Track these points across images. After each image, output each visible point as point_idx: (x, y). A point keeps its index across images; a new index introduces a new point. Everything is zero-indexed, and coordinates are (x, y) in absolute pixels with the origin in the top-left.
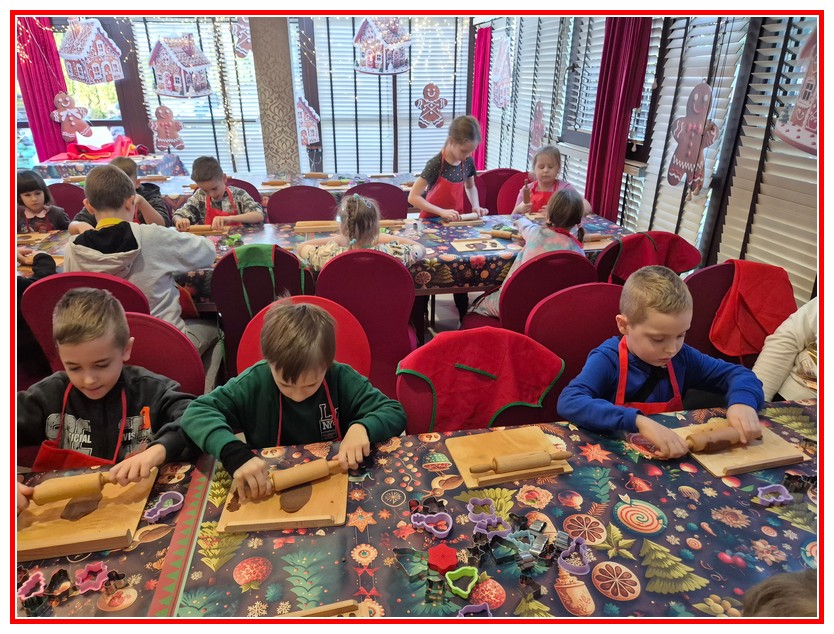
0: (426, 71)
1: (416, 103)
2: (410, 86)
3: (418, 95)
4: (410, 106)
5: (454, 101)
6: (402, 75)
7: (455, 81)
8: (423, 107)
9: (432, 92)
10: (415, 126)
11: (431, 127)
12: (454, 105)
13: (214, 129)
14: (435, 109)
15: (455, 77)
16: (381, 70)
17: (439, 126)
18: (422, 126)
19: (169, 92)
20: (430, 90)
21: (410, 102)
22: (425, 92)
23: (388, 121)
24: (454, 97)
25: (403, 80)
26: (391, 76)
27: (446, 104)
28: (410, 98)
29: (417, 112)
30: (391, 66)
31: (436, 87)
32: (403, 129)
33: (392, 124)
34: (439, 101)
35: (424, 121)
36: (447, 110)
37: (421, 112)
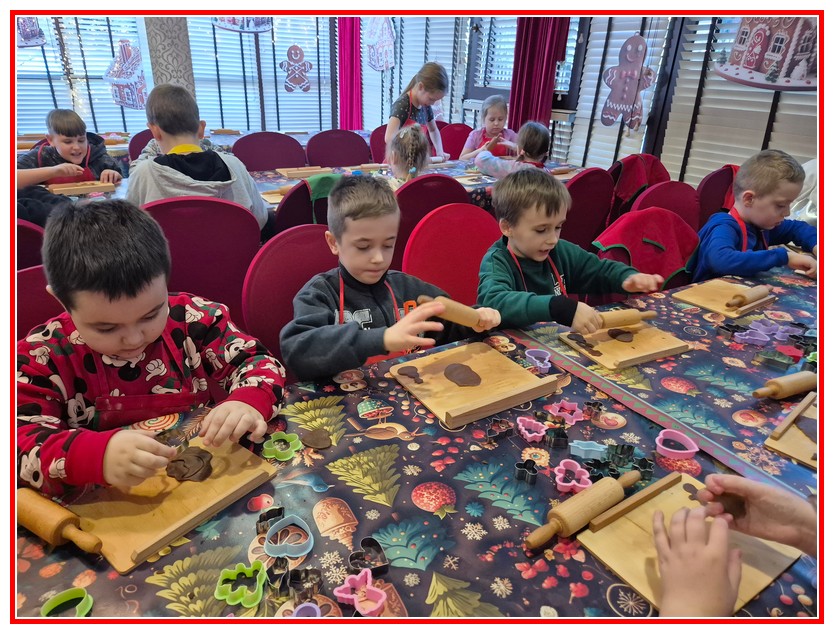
0: (289, 31)
1: (281, 65)
2: (274, 46)
3: (282, 57)
4: (275, 68)
5: (319, 65)
6: (264, 34)
7: (318, 44)
8: (288, 70)
9: (296, 55)
10: (282, 90)
11: (298, 90)
12: (319, 69)
13: (51, 86)
14: (301, 72)
15: (318, 40)
16: (242, 27)
17: (306, 90)
18: (289, 90)
20: (294, 52)
21: (275, 63)
22: (289, 54)
23: (253, 83)
24: (319, 61)
25: (265, 39)
26: (253, 35)
27: (311, 68)
28: (274, 59)
29: (282, 74)
30: (252, 24)
31: (301, 50)
32: (269, 91)
33: (257, 87)
34: (304, 65)
35: (291, 85)
36: (312, 74)
37: (286, 74)
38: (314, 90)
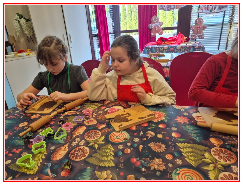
19: (205, 11)
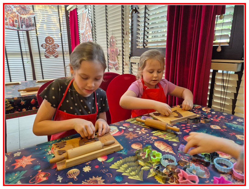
0: (45, 30)
1: (42, 46)
2: (37, 37)
3: (42, 42)
4: (39, 47)
5: (62, 45)
6: (32, 31)
7: (61, 36)
8: (46, 48)
9: (50, 41)
10: (43, 57)
11: (52, 57)
12: (63, 47)
14: (53, 49)
15: (61, 34)
16: (19, 28)
17: (56, 57)
18: (47, 57)
20: (48, 40)
21: (38, 45)
22: (46, 40)
23: (26, 54)
24: (62, 44)
25: (32, 34)
26: (25, 32)
27: (58, 47)
28: (38, 43)
29: (43, 50)
30: (24, 26)
31: (52, 38)
32: (36, 59)
33: (29, 56)
34: (54, 45)
35: (48, 55)
36: (59, 49)
37: (45, 50)
38: (61, 57)
